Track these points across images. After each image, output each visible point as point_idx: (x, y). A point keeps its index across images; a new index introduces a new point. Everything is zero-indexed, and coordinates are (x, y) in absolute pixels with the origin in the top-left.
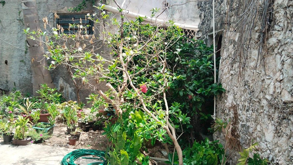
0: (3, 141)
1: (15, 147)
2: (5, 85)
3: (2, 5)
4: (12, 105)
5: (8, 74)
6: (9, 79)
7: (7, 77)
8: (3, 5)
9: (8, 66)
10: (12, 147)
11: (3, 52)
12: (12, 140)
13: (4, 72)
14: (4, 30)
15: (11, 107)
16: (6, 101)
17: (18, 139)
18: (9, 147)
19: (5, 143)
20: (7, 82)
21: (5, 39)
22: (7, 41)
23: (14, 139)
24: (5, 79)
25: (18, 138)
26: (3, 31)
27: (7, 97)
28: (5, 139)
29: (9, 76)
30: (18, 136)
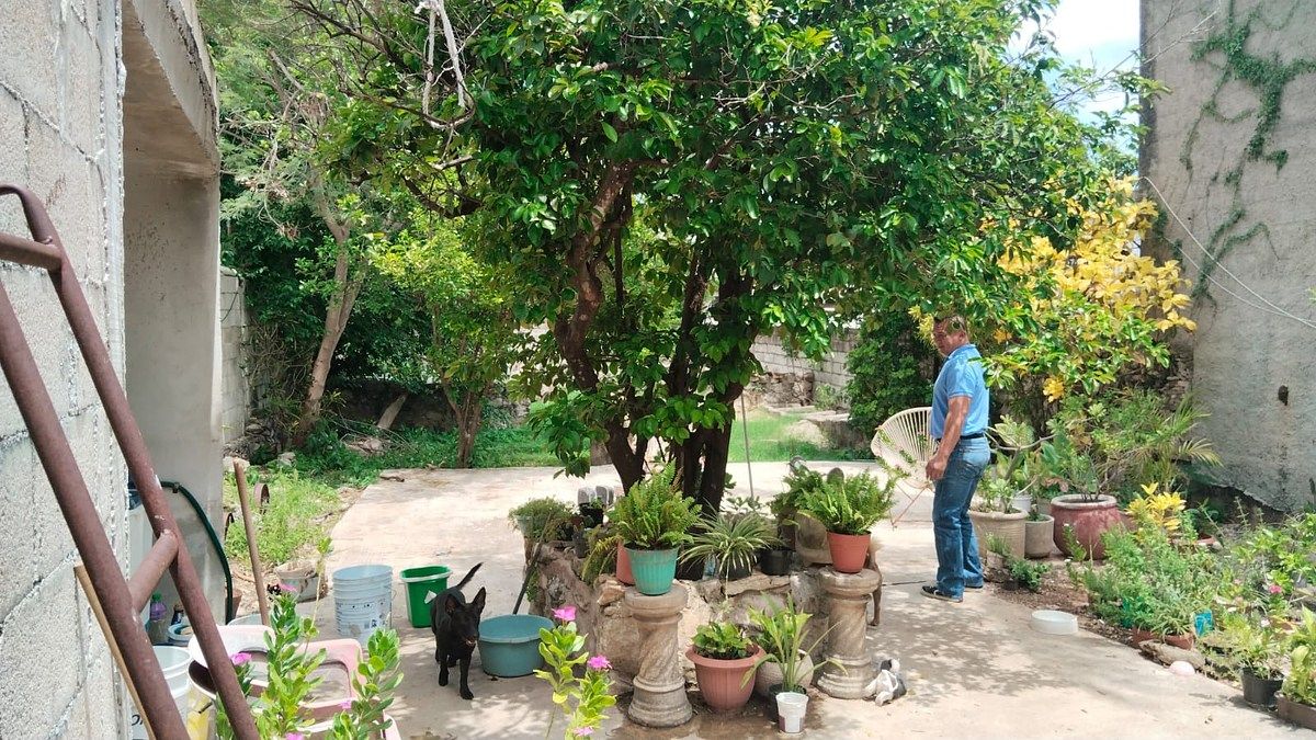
0: (1242, 694)
1: (1284, 727)
2: (1274, 487)
3: (1275, 169)
4: (1285, 565)
5: (1289, 442)
6: (1292, 465)
7: (1284, 456)
8: (1280, 167)
9: (1292, 411)
10: (1273, 724)
11: (1272, 355)
12: (1275, 700)
13: (1273, 432)
14: (1278, 263)
15: (1284, 575)
16: (1263, 547)
17: (1298, 700)
18: (1263, 720)
19: (1246, 702)
20: (1284, 475)
21: (1282, 303)
22: (1289, 307)
23: (1282, 696)
24: (1276, 464)
25: (1296, 694)
26: (1274, 271)
27: (1270, 534)
28: (1247, 688)
29: (1293, 452)
30: (1297, 686)
